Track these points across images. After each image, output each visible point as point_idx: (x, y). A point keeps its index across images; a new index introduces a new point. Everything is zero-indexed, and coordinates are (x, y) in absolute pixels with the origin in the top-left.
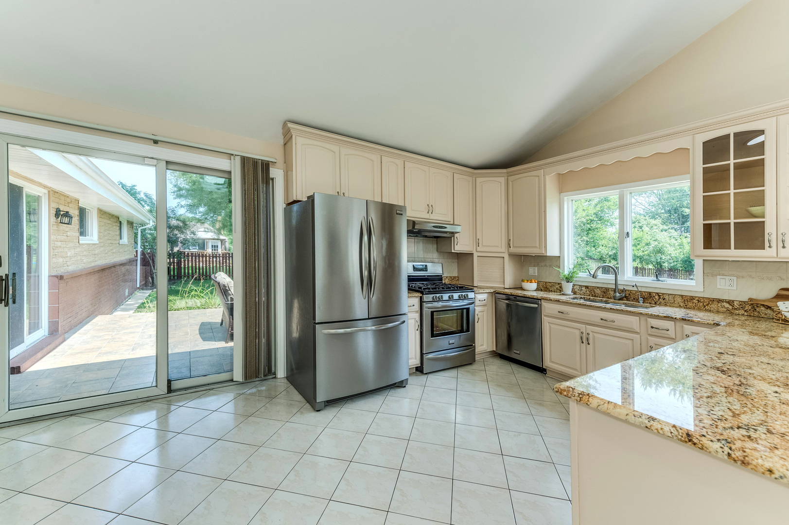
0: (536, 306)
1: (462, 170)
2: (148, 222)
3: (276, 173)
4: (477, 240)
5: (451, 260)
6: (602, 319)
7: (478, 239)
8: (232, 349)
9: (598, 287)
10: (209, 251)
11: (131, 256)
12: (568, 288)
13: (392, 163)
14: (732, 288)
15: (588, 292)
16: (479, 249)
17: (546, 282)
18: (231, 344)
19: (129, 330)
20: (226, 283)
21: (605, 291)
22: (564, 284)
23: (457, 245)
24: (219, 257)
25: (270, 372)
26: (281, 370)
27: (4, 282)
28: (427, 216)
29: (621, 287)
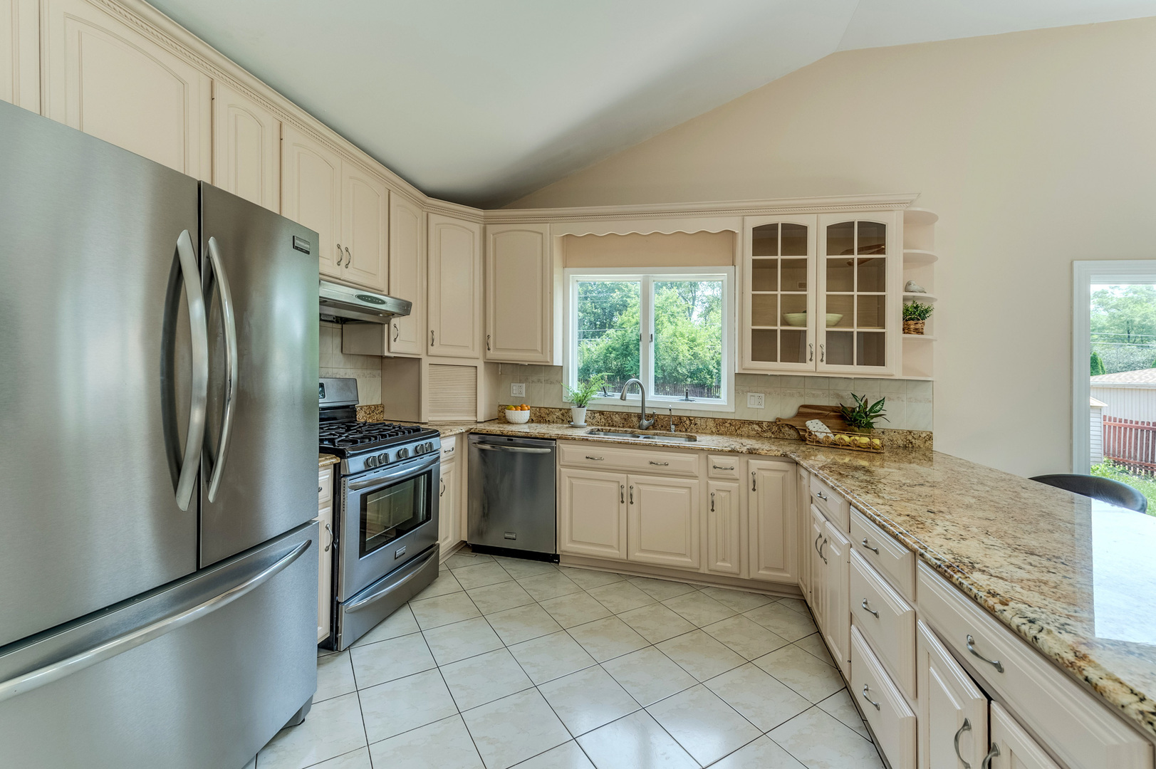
1: (403, 189)
4: (430, 333)
5: (369, 371)
6: (651, 463)
7: (432, 332)
9: (617, 413)
12: (580, 416)
14: (761, 407)
15: (603, 420)
16: (432, 350)
17: (540, 408)
21: (626, 417)
22: (573, 409)
23: (395, 340)
28: (335, 270)
29: (648, 411)
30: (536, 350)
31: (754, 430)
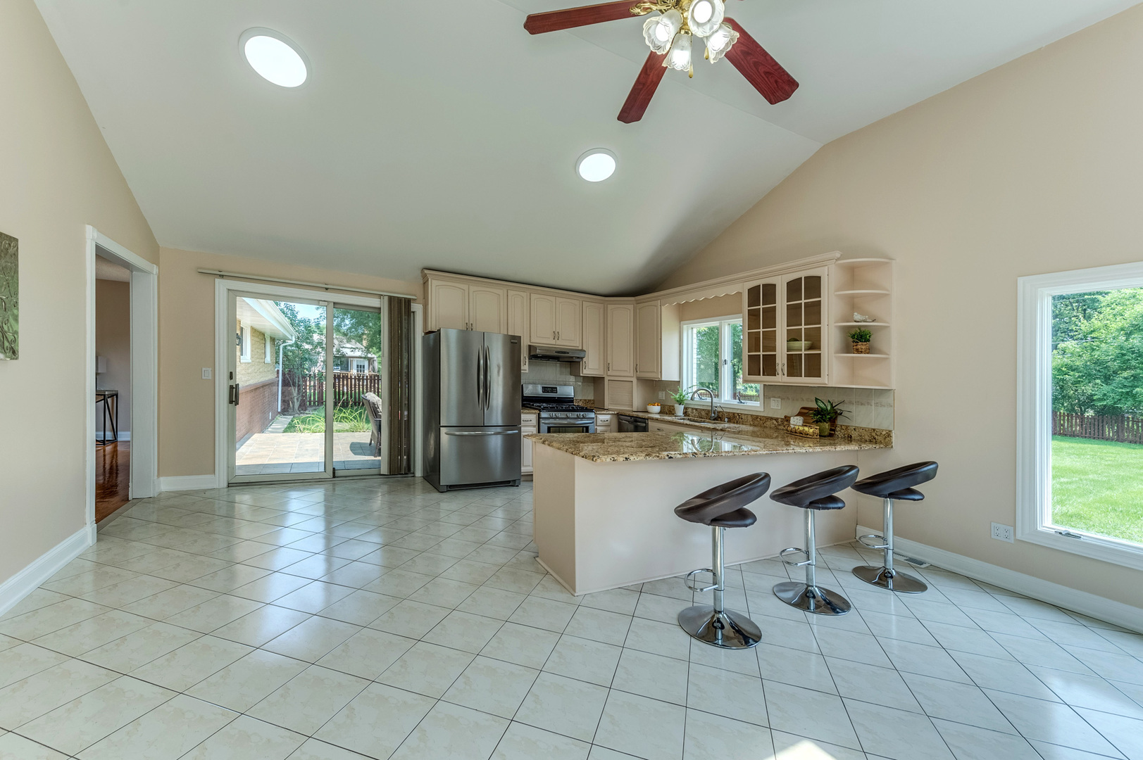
0: (644, 425)
1: (590, 298)
2: (290, 337)
3: (417, 308)
4: (607, 364)
5: (583, 383)
7: (609, 364)
8: (379, 461)
10: (354, 372)
11: (273, 376)
12: (680, 410)
13: (518, 297)
14: (778, 408)
15: (695, 413)
16: (609, 373)
17: (666, 405)
18: (379, 458)
19: (287, 446)
20: (375, 401)
21: (708, 413)
22: (677, 406)
23: (586, 368)
24: (367, 379)
25: (409, 470)
26: (419, 472)
27: (234, 390)
28: (553, 342)
30: (654, 372)
31: (773, 424)
